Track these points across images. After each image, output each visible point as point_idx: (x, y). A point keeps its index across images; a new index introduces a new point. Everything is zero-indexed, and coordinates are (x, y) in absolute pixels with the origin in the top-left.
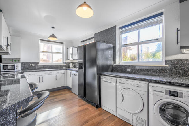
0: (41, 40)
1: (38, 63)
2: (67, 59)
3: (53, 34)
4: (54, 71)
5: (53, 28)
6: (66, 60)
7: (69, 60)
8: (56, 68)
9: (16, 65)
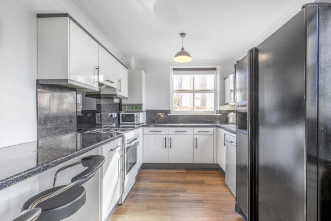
0: (174, 69)
1: (169, 111)
2: (223, 103)
3: (183, 49)
4: (192, 128)
5: (183, 34)
6: (220, 105)
7: (227, 104)
8: (199, 123)
9: (135, 114)
